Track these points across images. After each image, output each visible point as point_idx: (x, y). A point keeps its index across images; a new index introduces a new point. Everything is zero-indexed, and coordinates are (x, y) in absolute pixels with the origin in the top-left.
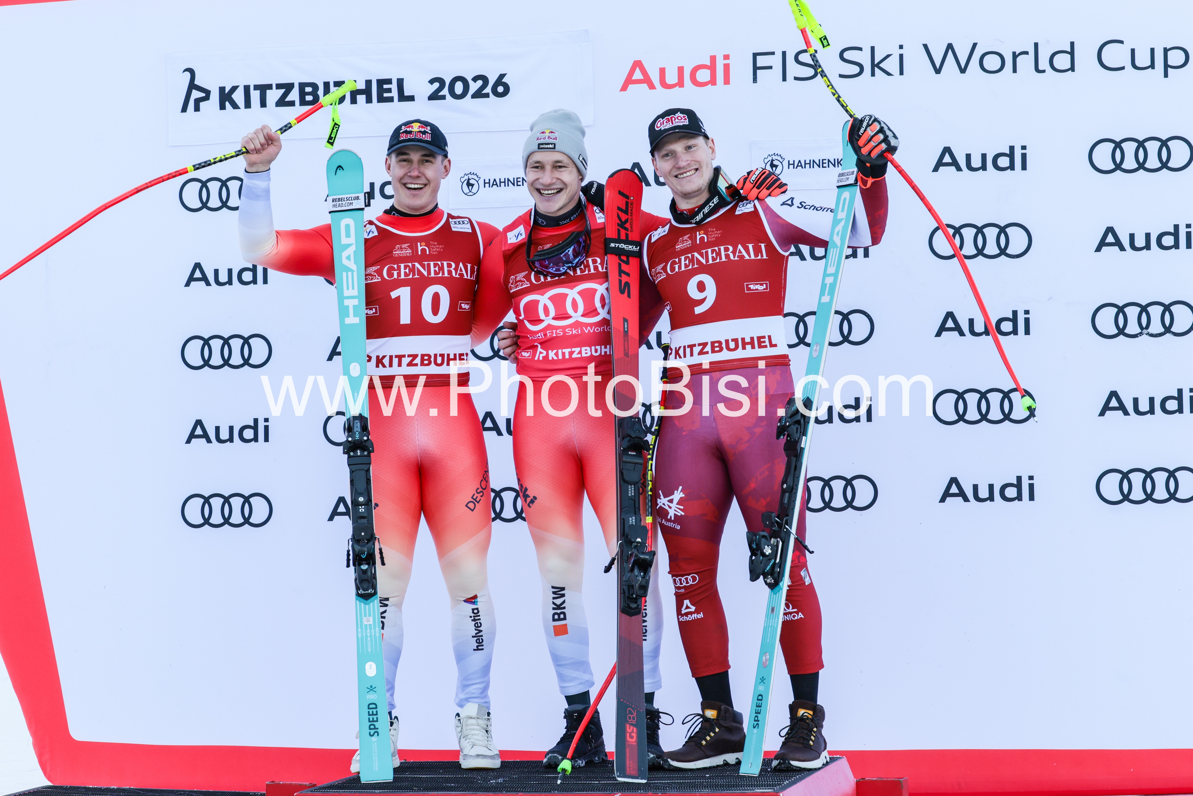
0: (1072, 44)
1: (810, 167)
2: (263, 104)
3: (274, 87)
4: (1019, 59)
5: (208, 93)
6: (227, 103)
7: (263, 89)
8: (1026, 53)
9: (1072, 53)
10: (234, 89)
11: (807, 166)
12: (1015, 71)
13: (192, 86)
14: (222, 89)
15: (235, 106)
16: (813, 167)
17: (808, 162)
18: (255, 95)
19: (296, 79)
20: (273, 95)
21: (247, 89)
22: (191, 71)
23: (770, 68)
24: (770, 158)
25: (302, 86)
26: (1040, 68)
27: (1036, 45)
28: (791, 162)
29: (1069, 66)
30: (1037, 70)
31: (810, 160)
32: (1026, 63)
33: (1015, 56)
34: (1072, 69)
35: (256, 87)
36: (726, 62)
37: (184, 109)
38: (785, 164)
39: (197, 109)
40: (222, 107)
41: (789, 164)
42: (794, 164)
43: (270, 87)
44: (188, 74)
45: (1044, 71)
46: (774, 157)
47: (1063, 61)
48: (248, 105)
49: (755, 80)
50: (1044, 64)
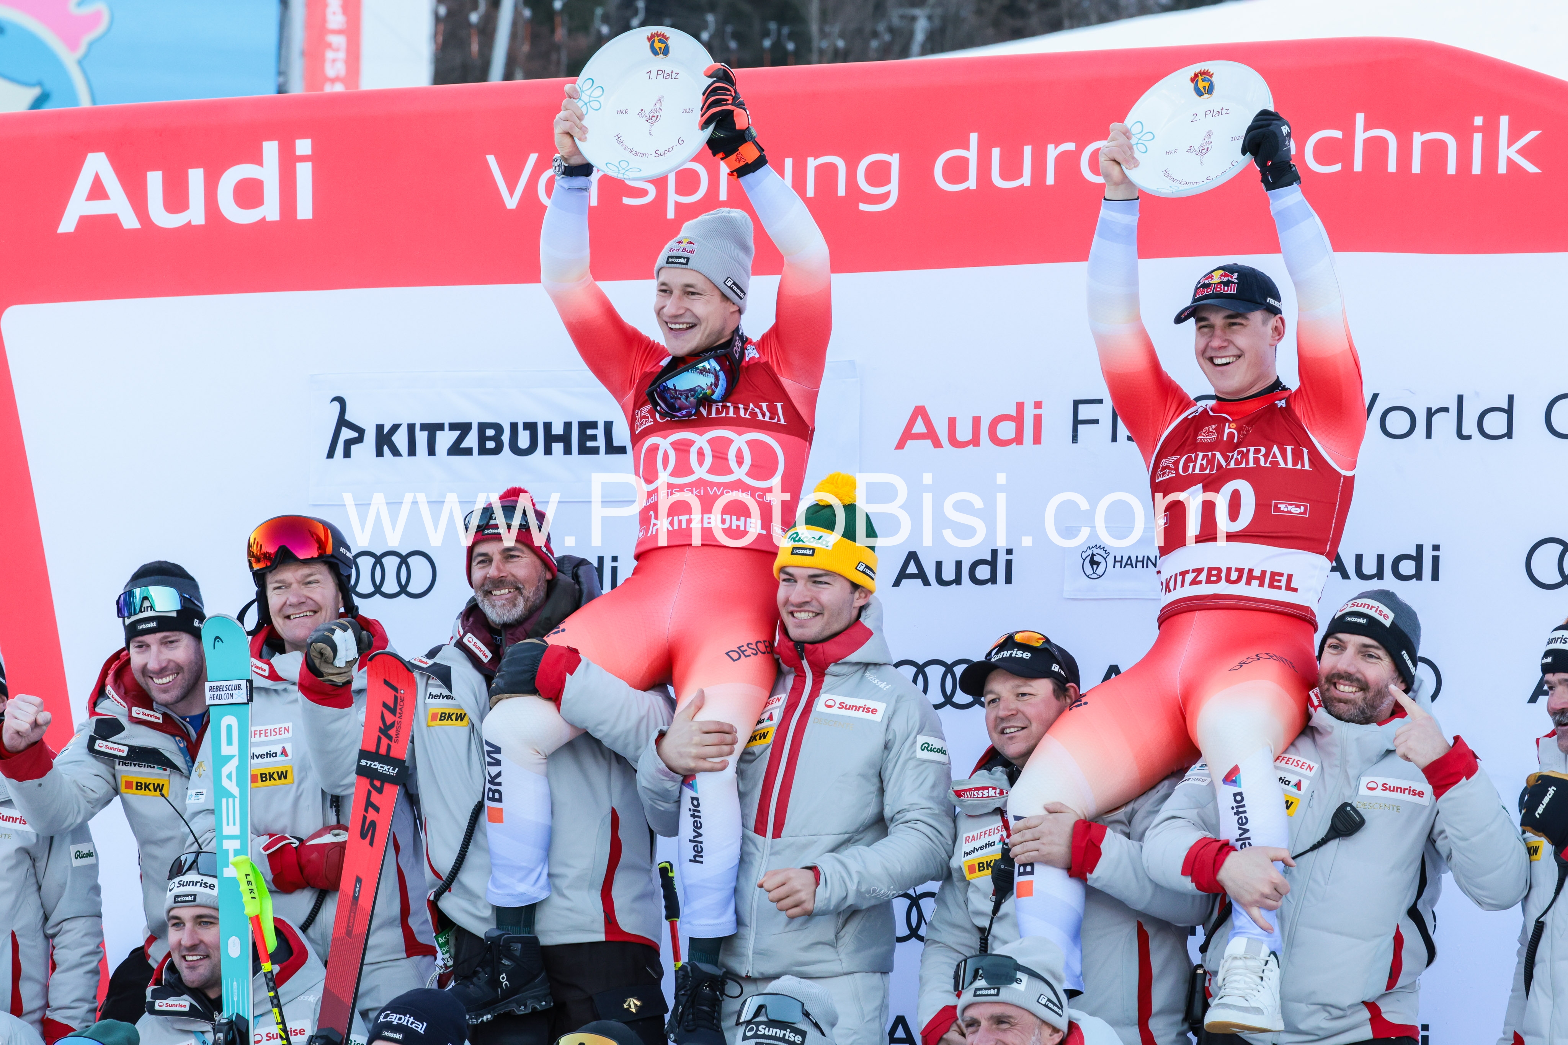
0: (1511, 398)
1: (1143, 567)
2: (432, 451)
3: (447, 427)
4: (1436, 419)
5: (361, 431)
6: (386, 448)
7: (432, 429)
8: (1446, 410)
9: (1509, 412)
10: (395, 428)
11: (1140, 564)
12: (1429, 435)
13: (342, 422)
14: (380, 428)
15: (396, 452)
16: (1147, 567)
17: (1140, 559)
18: (422, 438)
19: (475, 417)
20: (445, 439)
21: (411, 428)
22: (340, 400)
23: (1096, 422)
24: (1089, 552)
25: (483, 427)
26: (1465, 432)
27: (1460, 398)
28: (1118, 559)
29: (1505, 431)
30: (1460, 435)
31: (1144, 557)
32: (1444, 424)
33: (1430, 414)
34: (1509, 434)
35: (424, 427)
36: (1038, 411)
37: (331, 454)
38: (1110, 560)
39: (347, 454)
40: (380, 453)
41: (1115, 561)
42: (1121, 562)
43: (440, 427)
44: (337, 405)
45: (1469, 437)
46: (1096, 551)
47: (1496, 423)
48: (412, 452)
49: (1075, 439)
50: (1470, 426)
